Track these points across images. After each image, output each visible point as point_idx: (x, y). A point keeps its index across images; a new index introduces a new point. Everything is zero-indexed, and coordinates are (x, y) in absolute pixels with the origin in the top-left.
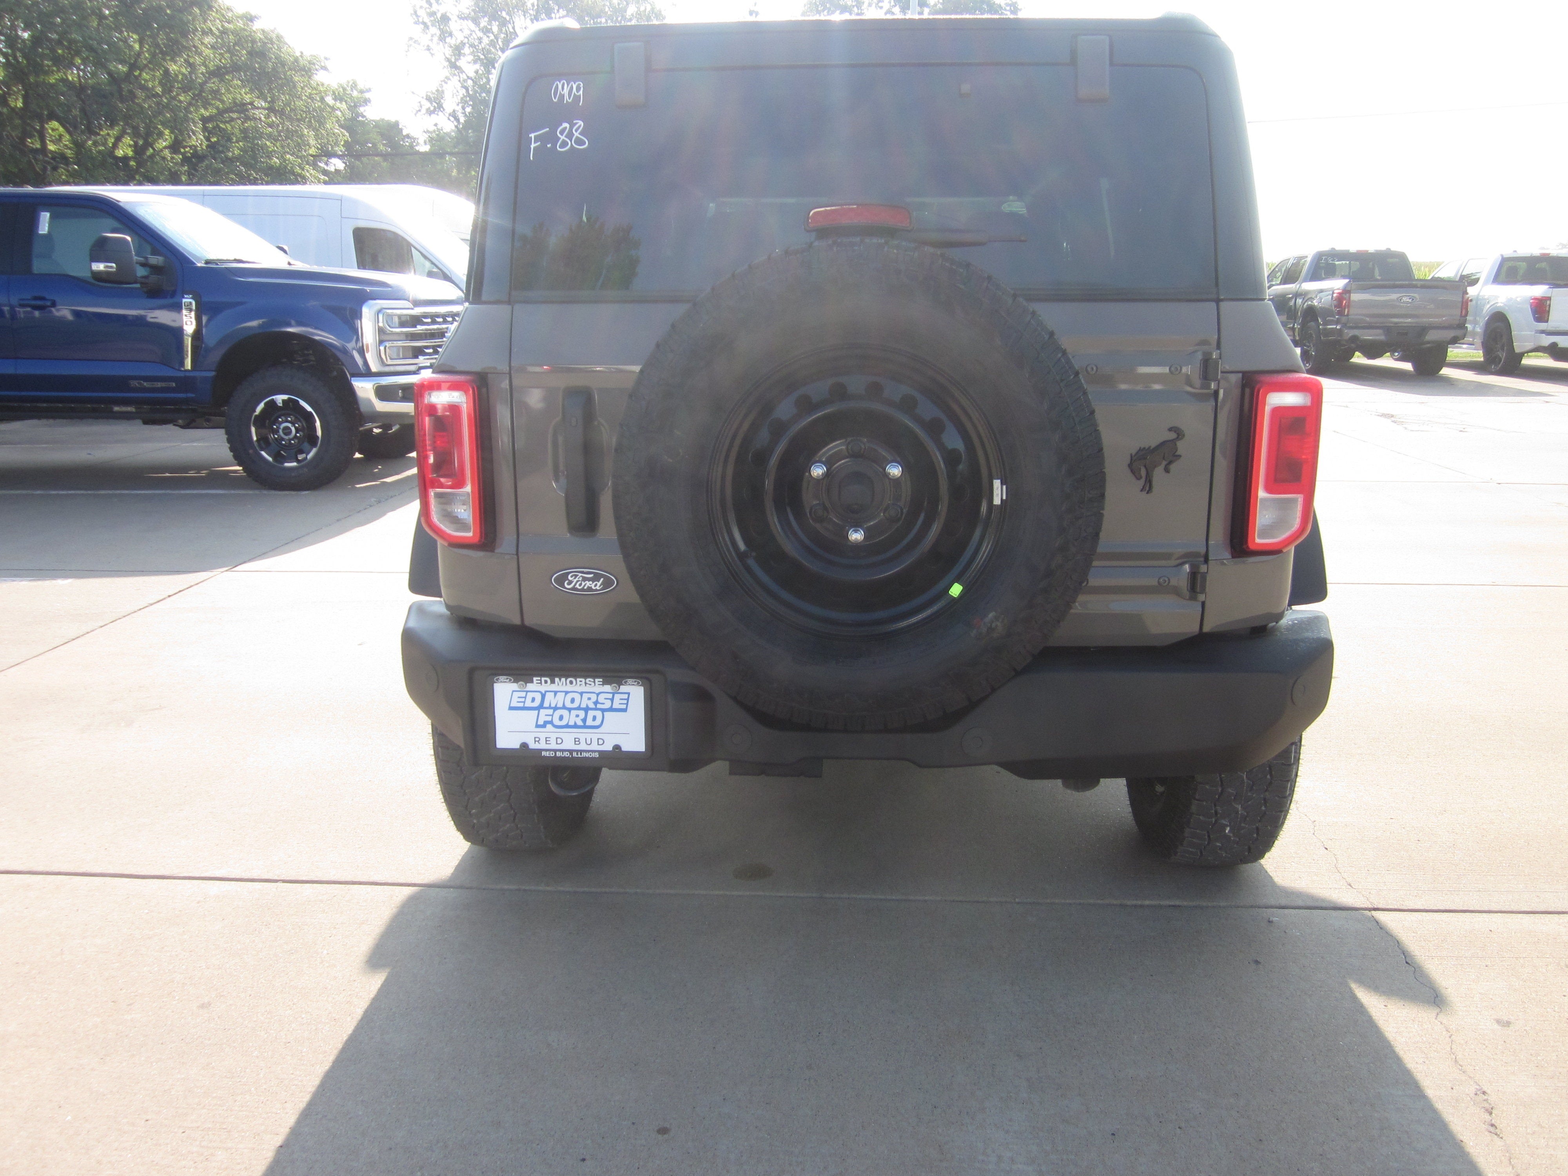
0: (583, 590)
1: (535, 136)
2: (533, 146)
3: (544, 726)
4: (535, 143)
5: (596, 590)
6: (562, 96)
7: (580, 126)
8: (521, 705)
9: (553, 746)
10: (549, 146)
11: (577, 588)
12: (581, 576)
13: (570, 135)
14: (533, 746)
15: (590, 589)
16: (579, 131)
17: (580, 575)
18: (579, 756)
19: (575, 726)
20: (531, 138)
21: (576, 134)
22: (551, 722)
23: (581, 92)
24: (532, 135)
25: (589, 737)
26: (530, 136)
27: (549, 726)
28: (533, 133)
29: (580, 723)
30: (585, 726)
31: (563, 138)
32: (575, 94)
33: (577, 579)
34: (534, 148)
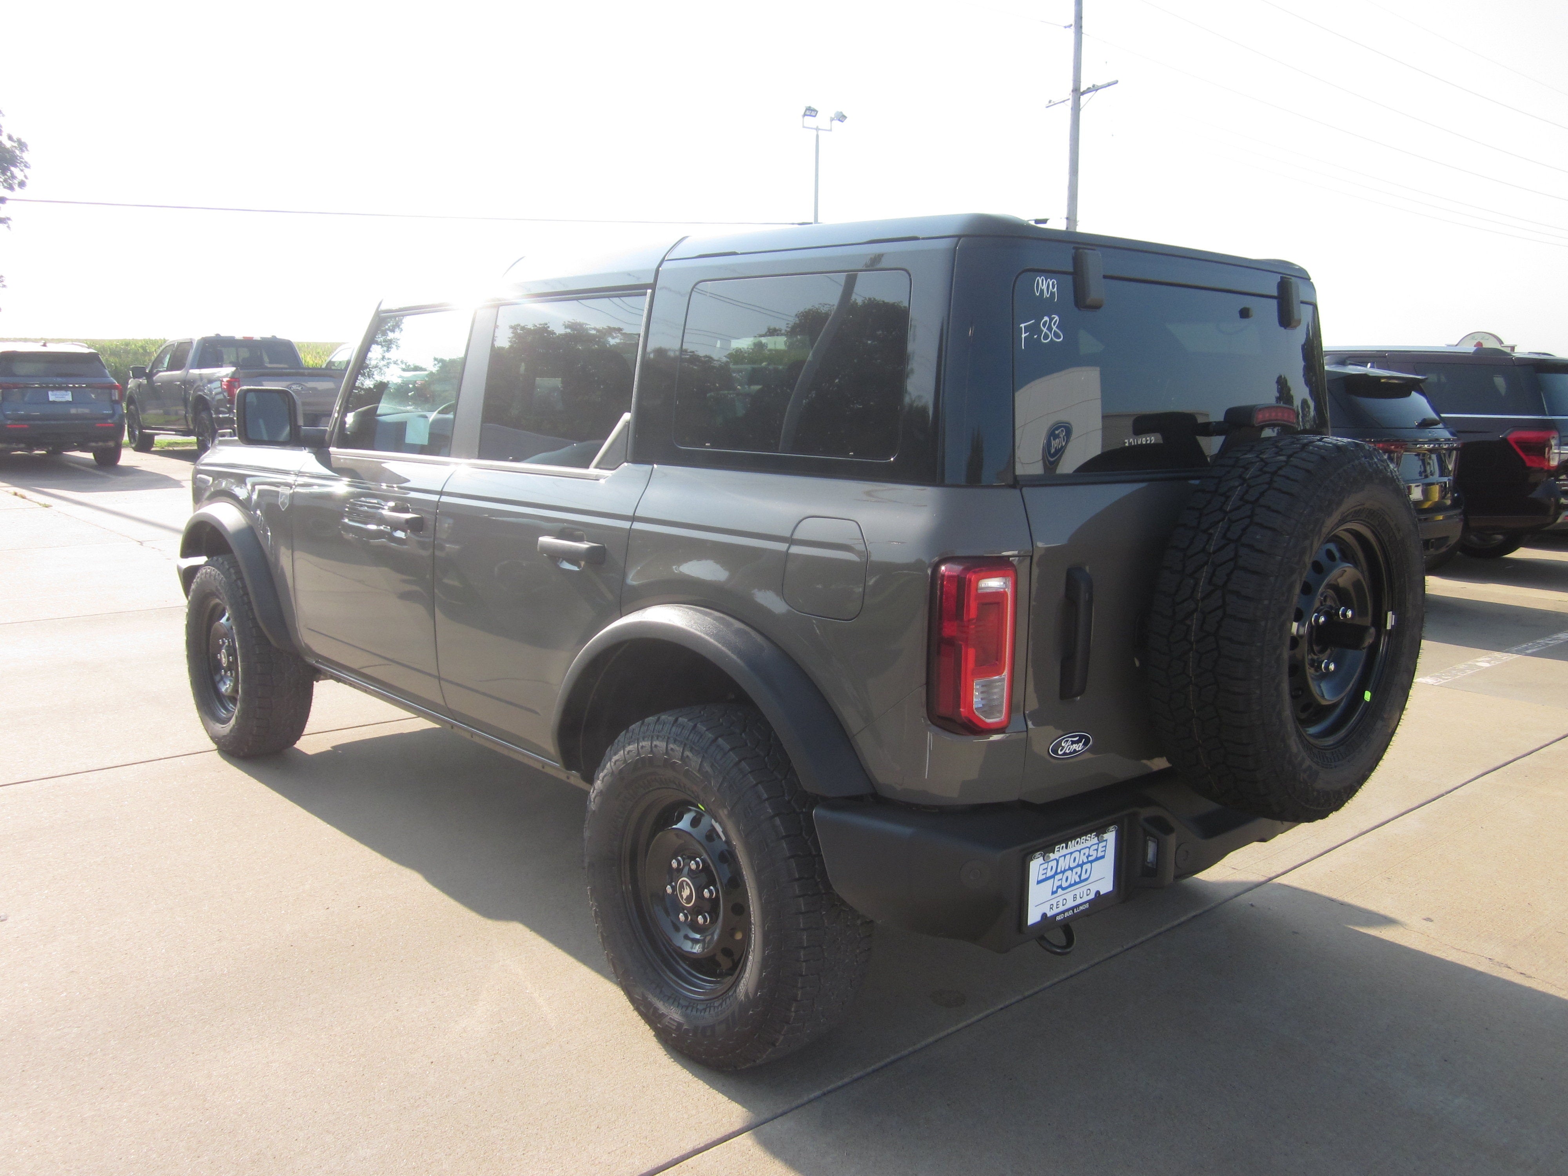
0: (1070, 753)
1: (1025, 327)
2: (1023, 336)
3: (1056, 892)
4: (1025, 333)
5: (1079, 751)
6: (1042, 291)
7: (1056, 321)
8: (1044, 877)
9: (1062, 908)
10: (1035, 337)
11: (1066, 753)
12: (1071, 741)
13: (1050, 329)
14: (1050, 914)
15: (1075, 751)
16: (1056, 326)
17: (1070, 739)
18: (1078, 911)
19: (1076, 883)
20: (1022, 327)
21: (1054, 328)
22: (1060, 887)
23: (1055, 289)
24: (1022, 325)
25: (1081, 890)
26: (1021, 326)
27: (1060, 890)
28: (1024, 323)
29: (1078, 880)
30: (1081, 881)
31: (1045, 330)
32: (1051, 291)
33: (1068, 744)
34: (1025, 337)
